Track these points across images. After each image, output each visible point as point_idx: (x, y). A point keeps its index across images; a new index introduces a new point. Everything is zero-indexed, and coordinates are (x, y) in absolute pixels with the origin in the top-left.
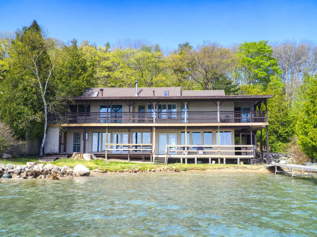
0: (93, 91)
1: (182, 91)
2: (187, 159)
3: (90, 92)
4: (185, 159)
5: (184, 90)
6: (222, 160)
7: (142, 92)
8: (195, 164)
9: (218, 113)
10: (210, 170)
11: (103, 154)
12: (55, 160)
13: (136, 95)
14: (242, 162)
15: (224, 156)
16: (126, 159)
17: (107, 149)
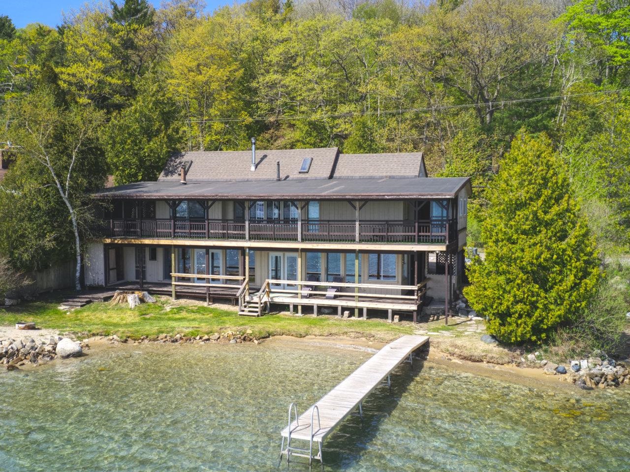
2: (302, 306)
3: (178, 161)
4: (297, 306)
6: (361, 311)
7: (266, 160)
8: (314, 316)
9: (357, 223)
10: (314, 337)
11: (169, 290)
12: (82, 306)
13: (253, 168)
14: (397, 317)
15: (365, 305)
16: (204, 299)
17: (173, 283)
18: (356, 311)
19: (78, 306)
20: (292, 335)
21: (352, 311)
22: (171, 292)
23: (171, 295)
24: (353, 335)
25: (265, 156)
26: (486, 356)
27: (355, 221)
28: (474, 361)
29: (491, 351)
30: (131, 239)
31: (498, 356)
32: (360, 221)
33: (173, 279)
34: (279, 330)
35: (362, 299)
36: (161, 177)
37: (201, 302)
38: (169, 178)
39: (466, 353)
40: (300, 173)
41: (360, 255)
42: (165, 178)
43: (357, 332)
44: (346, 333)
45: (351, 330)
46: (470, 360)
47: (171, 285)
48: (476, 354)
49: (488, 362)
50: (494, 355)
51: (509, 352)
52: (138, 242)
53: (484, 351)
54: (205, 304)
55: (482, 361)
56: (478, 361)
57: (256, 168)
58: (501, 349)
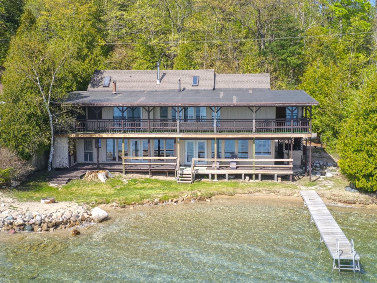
0: (103, 76)
1: (217, 74)
2: (217, 175)
3: (100, 77)
4: (213, 175)
5: (218, 73)
6: (257, 176)
7: (165, 77)
8: (226, 180)
9: (254, 121)
10: (240, 195)
11: (120, 168)
12: (67, 183)
13: (158, 83)
14: (280, 179)
15: (260, 172)
16: (146, 173)
17: (124, 163)
18: (254, 176)
19: (63, 183)
20: (226, 195)
21: (250, 176)
22: (122, 169)
23: (122, 172)
24: (264, 192)
25: (164, 74)
26: (357, 200)
27: (253, 119)
28: (351, 203)
29: (359, 197)
30: (92, 133)
31: (365, 200)
32: (256, 119)
33: (123, 160)
34: (216, 191)
35: (257, 168)
36: (90, 88)
37: (144, 175)
38: (96, 89)
39: (344, 199)
40: (192, 86)
41: (255, 141)
42: (92, 89)
43: (266, 190)
44: (259, 191)
45: (262, 189)
46: (348, 203)
47: (121, 164)
48: (351, 199)
49: (359, 204)
50: (362, 199)
51: (370, 197)
52: (97, 136)
53: (355, 197)
54: (148, 177)
55: (355, 203)
56: (353, 204)
57: (160, 82)
58: (364, 195)
